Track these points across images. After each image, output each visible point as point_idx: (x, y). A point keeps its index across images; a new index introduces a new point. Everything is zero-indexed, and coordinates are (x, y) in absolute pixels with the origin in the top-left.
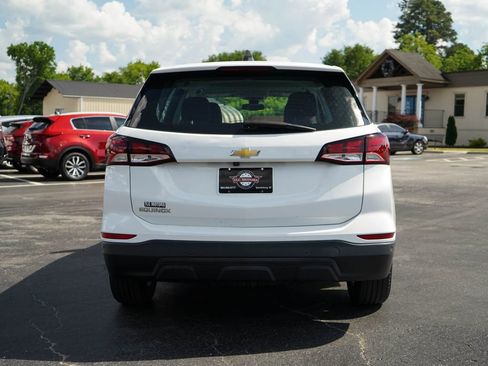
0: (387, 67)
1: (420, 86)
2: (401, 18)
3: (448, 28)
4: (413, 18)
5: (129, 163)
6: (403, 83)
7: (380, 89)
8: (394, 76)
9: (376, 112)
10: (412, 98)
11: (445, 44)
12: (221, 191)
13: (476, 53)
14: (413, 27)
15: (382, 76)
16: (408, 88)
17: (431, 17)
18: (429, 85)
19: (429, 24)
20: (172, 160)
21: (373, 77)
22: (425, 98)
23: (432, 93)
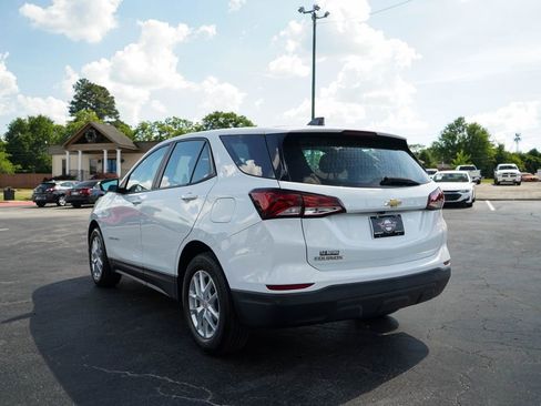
0: (91, 135)
1: (119, 151)
2: (75, 97)
3: (113, 107)
4: (84, 98)
5: (302, 216)
6: (105, 149)
7: (84, 152)
8: (97, 142)
9: (82, 171)
10: (112, 161)
11: (110, 120)
12: (376, 236)
13: (133, 129)
14: (85, 105)
15: (86, 142)
16: (109, 152)
17: (99, 98)
18: (125, 151)
19: (97, 103)
20: (343, 211)
21: (77, 143)
22: (122, 161)
23: (128, 157)
